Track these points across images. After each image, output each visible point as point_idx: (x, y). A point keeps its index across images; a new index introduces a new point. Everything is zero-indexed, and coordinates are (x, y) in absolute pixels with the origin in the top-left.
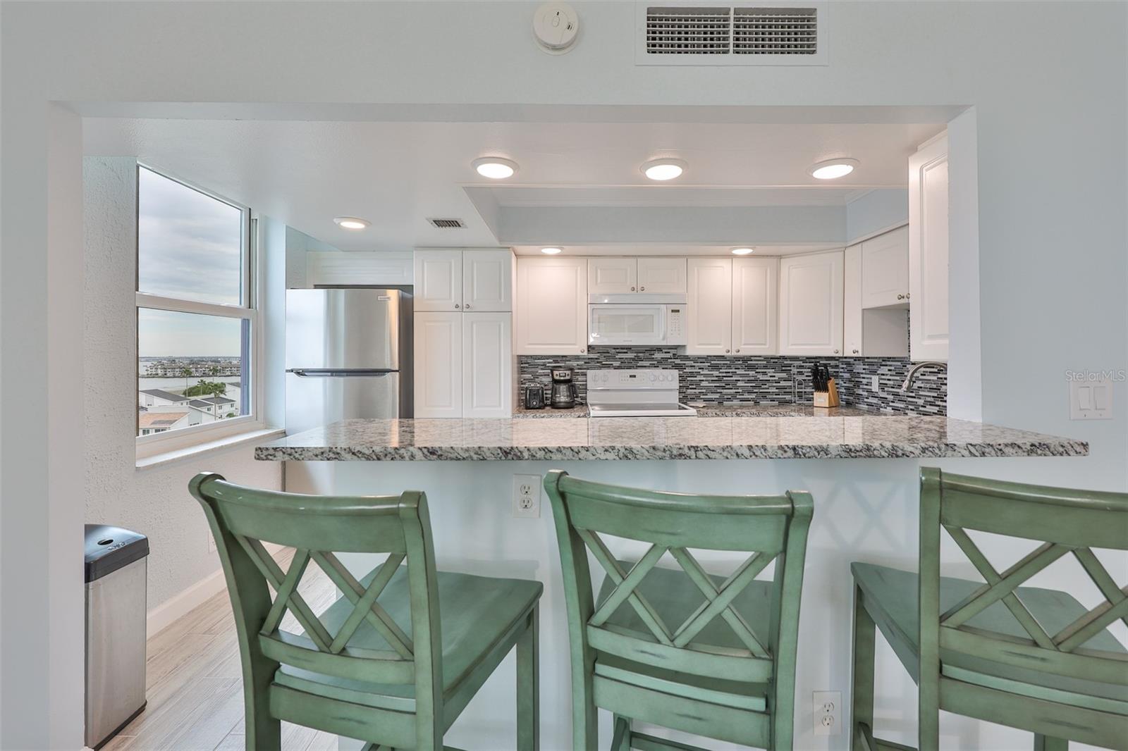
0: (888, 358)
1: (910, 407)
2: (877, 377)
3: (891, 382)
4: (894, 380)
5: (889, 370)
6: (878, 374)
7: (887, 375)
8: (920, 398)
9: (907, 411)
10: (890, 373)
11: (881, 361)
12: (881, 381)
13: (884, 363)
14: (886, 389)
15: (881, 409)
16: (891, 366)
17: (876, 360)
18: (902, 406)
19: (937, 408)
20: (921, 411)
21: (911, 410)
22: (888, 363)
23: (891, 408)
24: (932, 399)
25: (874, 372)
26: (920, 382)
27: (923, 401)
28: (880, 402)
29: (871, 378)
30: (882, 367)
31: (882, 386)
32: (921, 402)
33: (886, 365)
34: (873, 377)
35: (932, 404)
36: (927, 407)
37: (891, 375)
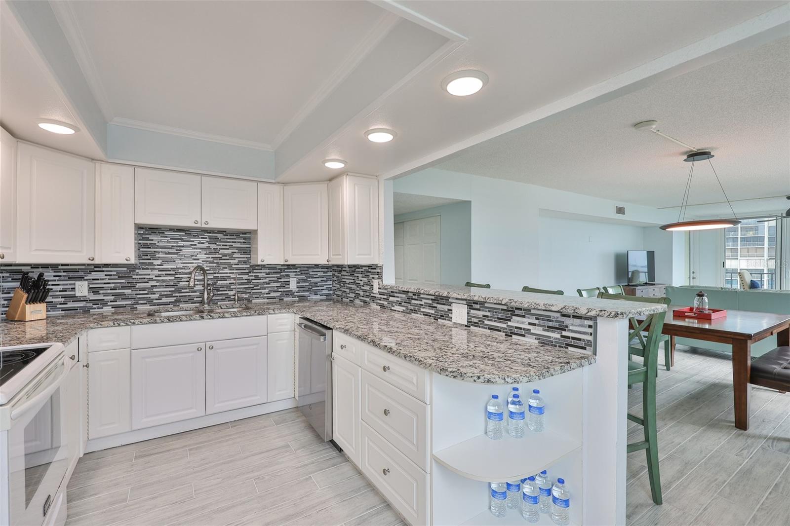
0: (105, 265)
1: (140, 302)
2: (87, 282)
3: (113, 285)
4: (113, 283)
5: (106, 275)
6: (86, 280)
7: (103, 279)
8: (155, 294)
9: (135, 306)
10: (108, 277)
11: (93, 267)
12: (91, 286)
13: (96, 269)
14: (101, 292)
15: (91, 310)
16: (111, 271)
17: (83, 267)
18: (130, 303)
19: (175, 298)
20: (155, 303)
21: (141, 304)
22: (104, 269)
23: (111, 307)
24: (170, 293)
25: (81, 278)
26: (156, 282)
27: (158, 295)
28: (91, 305)
29: (74, 284)
30: (93, 273)
31: (94, 290)
32: (157, 296)
33: (103, 271)
34: (78, 284)
35: (167, 296)
36: (163, 299)
37: (109, 279)
